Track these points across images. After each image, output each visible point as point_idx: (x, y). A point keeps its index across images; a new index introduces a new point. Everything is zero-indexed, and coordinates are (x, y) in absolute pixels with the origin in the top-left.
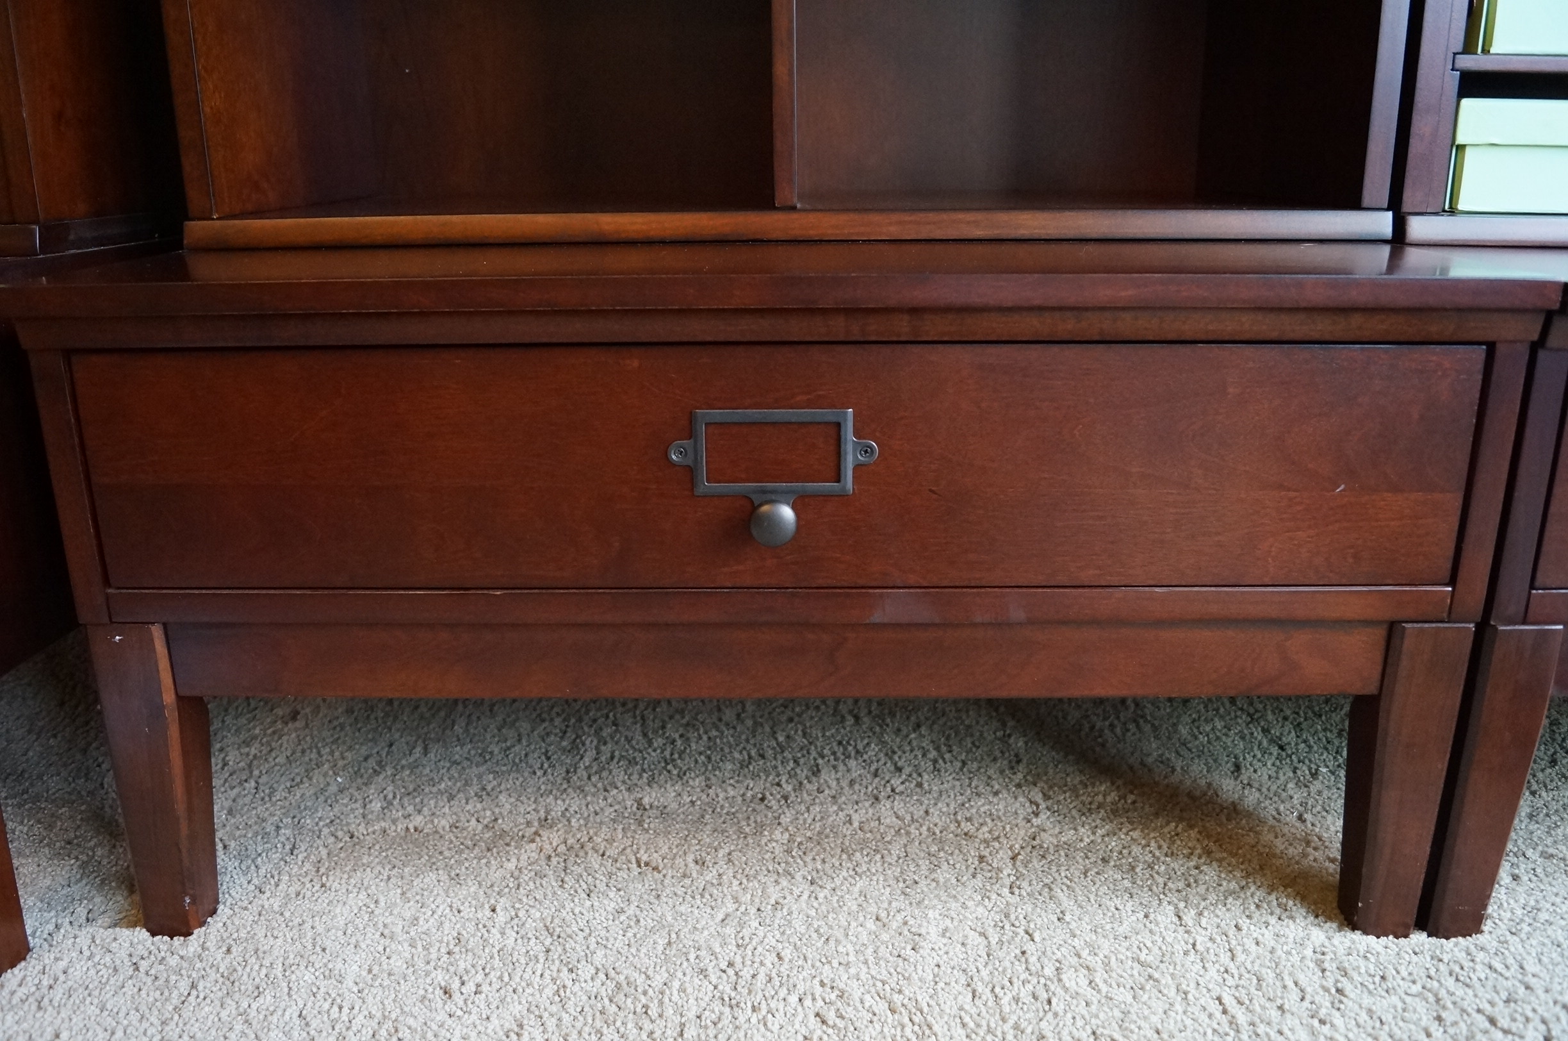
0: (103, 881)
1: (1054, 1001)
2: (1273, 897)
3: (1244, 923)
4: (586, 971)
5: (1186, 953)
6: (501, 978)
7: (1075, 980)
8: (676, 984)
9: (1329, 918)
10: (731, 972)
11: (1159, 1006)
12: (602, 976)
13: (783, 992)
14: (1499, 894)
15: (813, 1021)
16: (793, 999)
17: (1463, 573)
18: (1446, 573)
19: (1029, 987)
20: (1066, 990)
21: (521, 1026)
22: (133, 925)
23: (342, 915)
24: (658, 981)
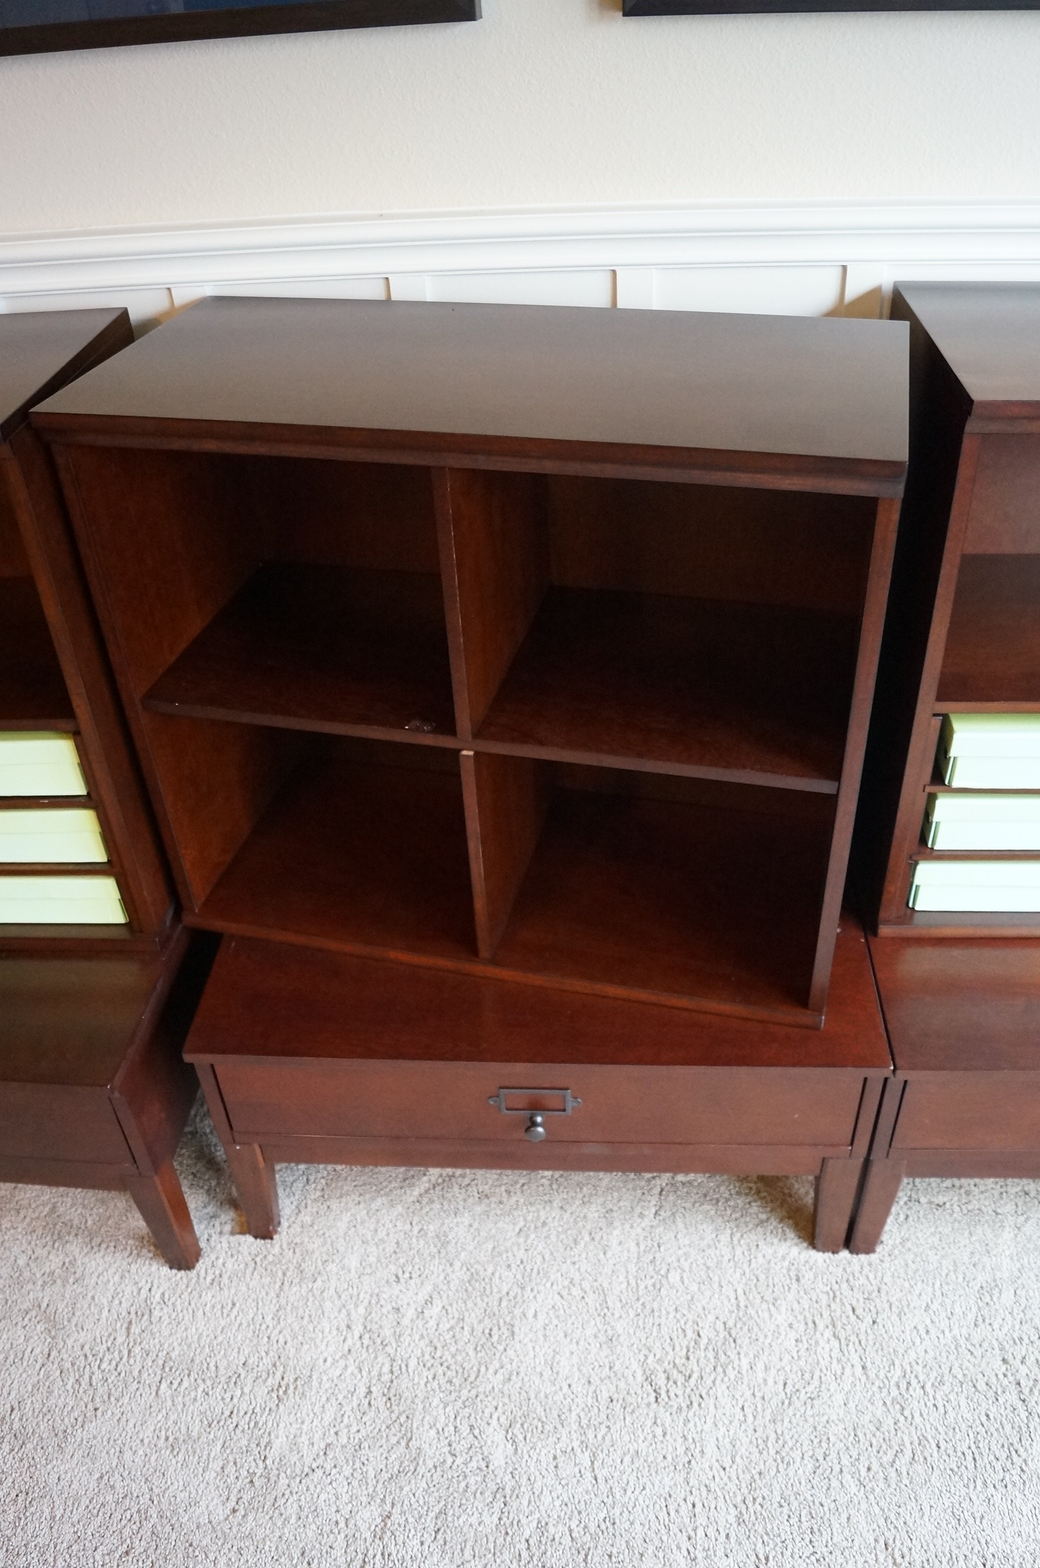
0: (221, 1203)
1: (662, 1290)
2: (780, 1226)
3: (761, 1243)
4: (457, 1264)
5: (729, 1260)
6: (420, 1269)
7: (674, 1277)
8: (497, 1275)
9: (805, 1240)
10: (522, 1266)
11: (708, 1293)
12: (465, 1269)
13: (544, 1280)
14: (890, 1224)
15: (557, 1297)
16: (549, 1285)
17: (856, 1142)
18: (849, 1142)
19: (653, 1280)
20: (669, 1283)
21: (431, 1297)
22: (242, 1233)
23: (342, 1225)
24: (490, 1270)
